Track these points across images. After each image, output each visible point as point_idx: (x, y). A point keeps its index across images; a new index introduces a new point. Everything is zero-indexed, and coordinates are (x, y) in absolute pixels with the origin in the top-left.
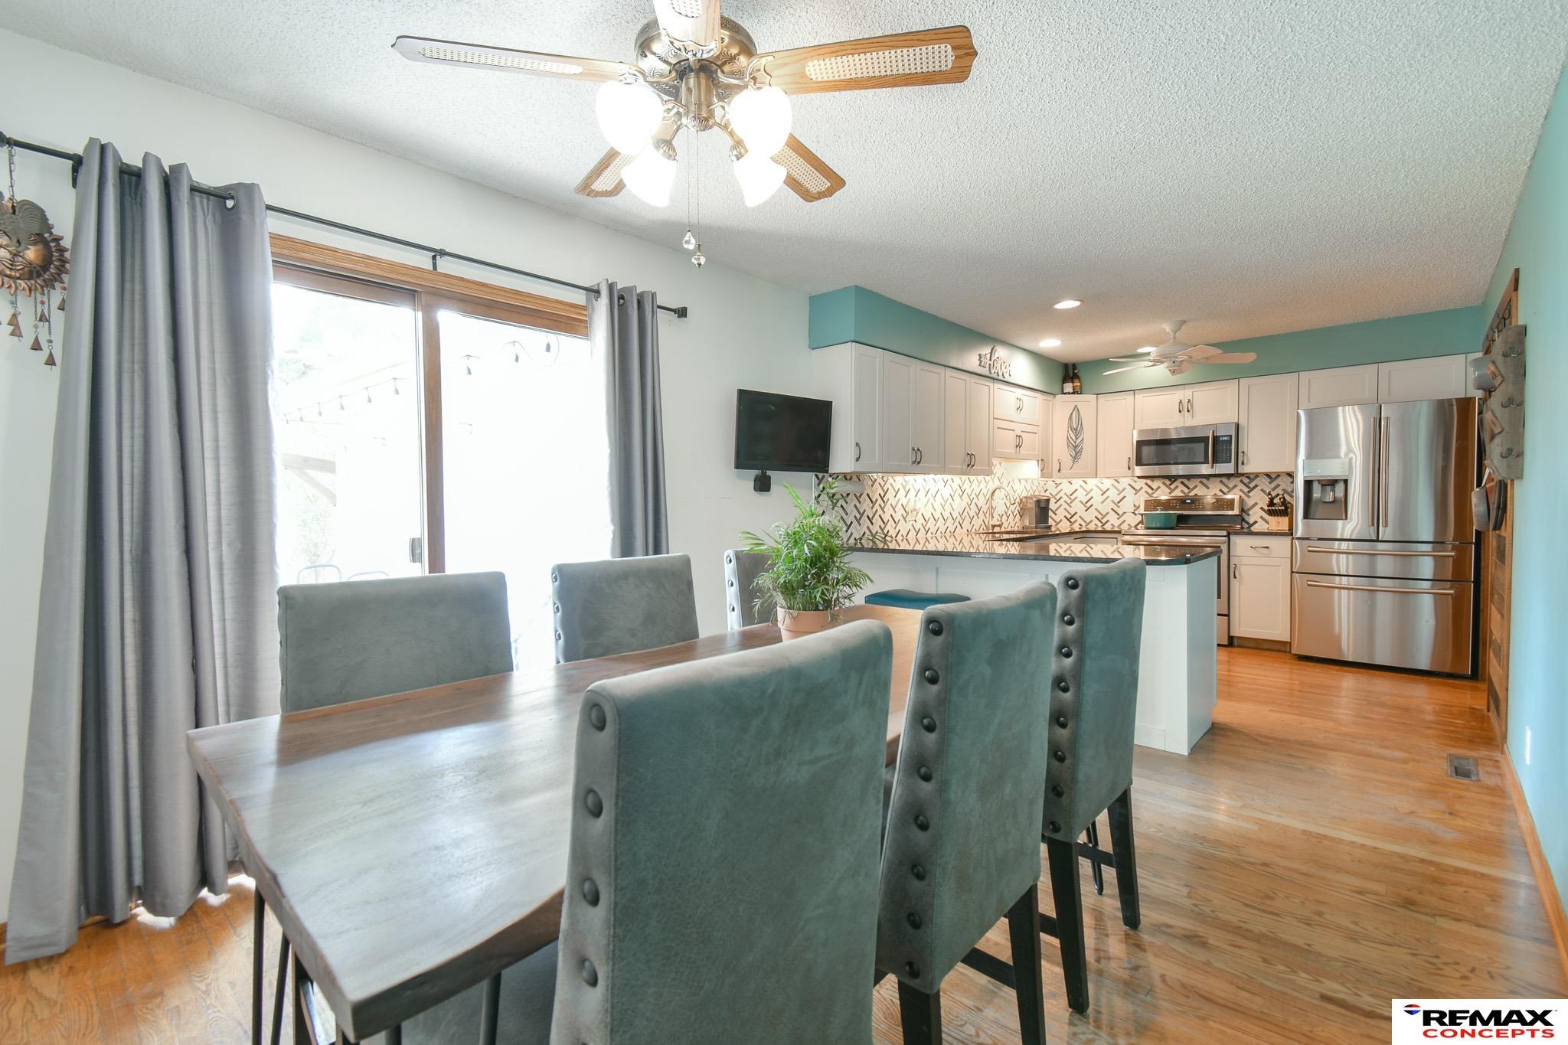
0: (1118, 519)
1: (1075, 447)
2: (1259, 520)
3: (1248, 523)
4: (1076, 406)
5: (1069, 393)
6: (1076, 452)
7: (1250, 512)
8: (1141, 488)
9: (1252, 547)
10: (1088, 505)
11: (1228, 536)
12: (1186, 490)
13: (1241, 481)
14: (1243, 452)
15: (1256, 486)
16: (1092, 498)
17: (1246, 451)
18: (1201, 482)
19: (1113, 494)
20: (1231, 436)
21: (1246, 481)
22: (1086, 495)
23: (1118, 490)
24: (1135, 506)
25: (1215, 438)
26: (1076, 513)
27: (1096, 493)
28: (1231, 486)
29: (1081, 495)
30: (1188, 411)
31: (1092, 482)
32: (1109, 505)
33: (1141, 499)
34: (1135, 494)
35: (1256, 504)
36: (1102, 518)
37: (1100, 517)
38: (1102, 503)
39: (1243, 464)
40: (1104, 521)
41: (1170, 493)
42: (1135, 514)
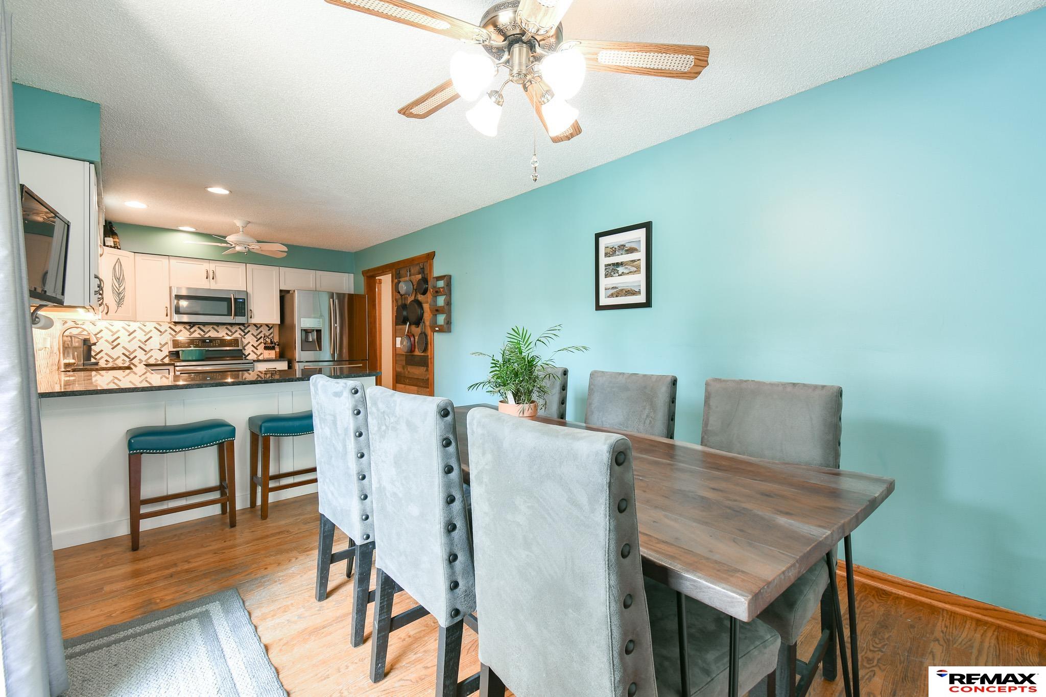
0: (146, 354)
1: (119, 294)
2: (251, 353)
3: (245, 355)
4: (118, 259)
5: (111, 247)
6: (120, 298)
7: (246, 348)
8: (166, 331)
10: (115, 343)
12: (202, 333)
13: (240, 328)
14: (251, 310)
15: (249, 331)
16: (119, 337)
18: (213, 328)
19: (139, 335)
20: (243, 298)
23: (145, 332)
24: (160, 344)
25: (236, 300)
26: (102, 351)
27: (123, 334)
28: (233, 331)
29: (107, 335)
30: (213, 279)
31: (118, 325)
32: (134, 345)
33: (167, 338)
35: (249, 343)
36: (130, 355)
37: (127, 354)
38: (129, 342)
40: (132, 357)
41: (190, 335)
42: (162, 351)
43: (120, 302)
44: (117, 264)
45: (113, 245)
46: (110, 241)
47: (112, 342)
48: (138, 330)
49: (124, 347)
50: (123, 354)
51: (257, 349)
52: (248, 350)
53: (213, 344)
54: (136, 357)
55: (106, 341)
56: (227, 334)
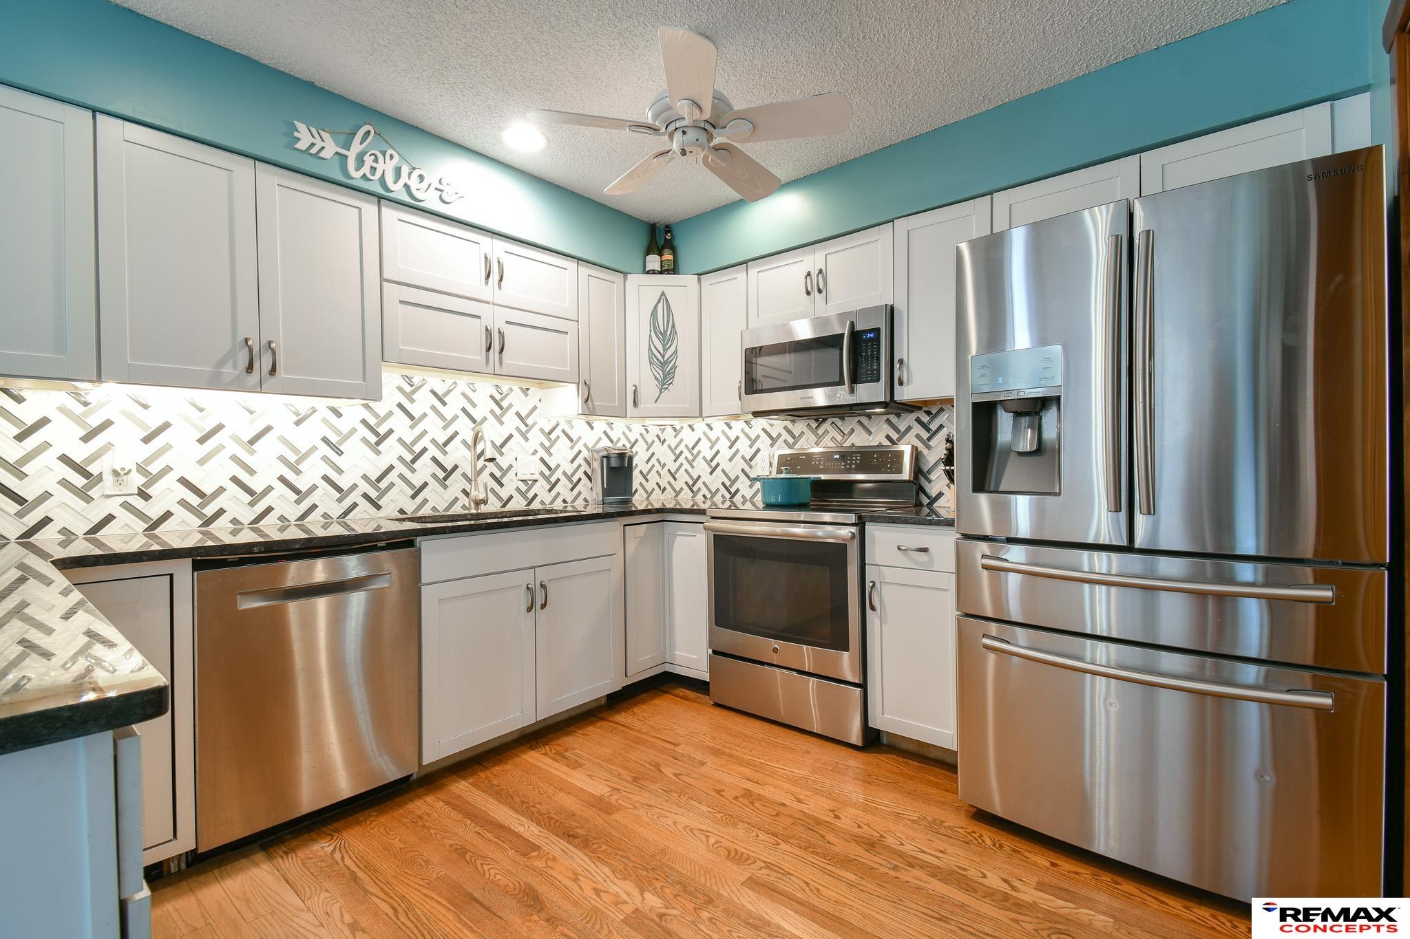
1: (664, 364)
3: (928, 497)
4: (663, 294)
5: (653, 272)
6: (666, 373)
7: (932, 476)
9: (899, 549)
11: (861, 524)
13: (918, 420)
14: (901, 362)
15: (941, 427)
17: (905, 359)
18: (858, 419)
19: (743, 446)
20: (877, 331)
21: (925, 419)
22: (711, 448)
23: (750, 439)
24: (771, 465)
25: (855, 335)
27: (723, 445)
28: (903, 427)
30: (820, 291)
34: (772, 445)
39: (901, 383)
41: (817, 444)
43: (665, 381)
44: (660, 305)
45: (659, 268)
48: (742, 435)
49: (723, 470)
53: (845, 465)
56: (888, 437)
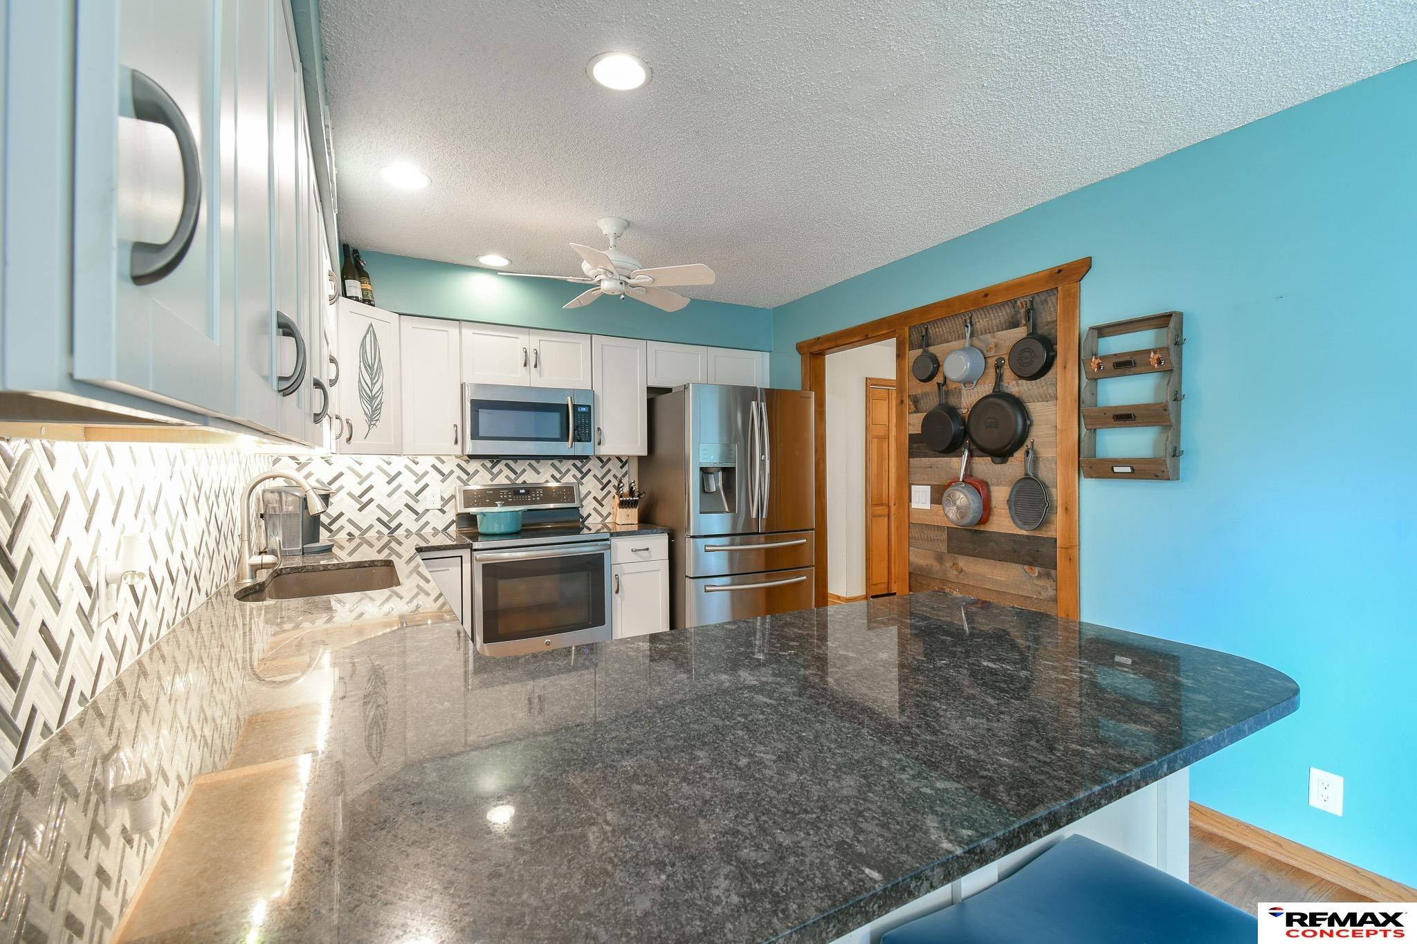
0: (417, 520)
1: (372, 398)
2: (593, 513)
3: (582, 517)
4: (368, 326)
5: (357, 299)
6: (373, 409)
7: (584, 504)
8: (452, 472)
10: (364, 500)
12: (513, 476)
13: (574, 465)
14: (599, 429)
15: (589, 471)
16: (371, 487)
18: (530, 465)
19: (407, 481)
20: (589, 407)
22: (360, 483)
23: (416, 475)
24: (442, 499)
25: (576, 408)
26: (341, 514)
27: (379, 481)
28: (563, 470)
29: (350, 484)
30: (536, 366)
31: (371, 463)
32: (399, 501)
33: (453, 486)
34: (443, 481)
35: (589, 493)
36: (390, 521)
37: (385, 519)
38: (390, 495)
39: (599, 444)
40: (393, 525)
41: (492, 480)
42: (444, 512)
43: (373, 417)
44: (368, 336)
45: (360, 296)
46: (354, 287)
47: (361, 496)
48: (405, 471)
49: (379, 507)
50: (379, 520)
51: (602, 506)
52: (588, 507)
53: (532, 498)
54: (400, 525)
55: (350, 494)
56: (553, 476)
